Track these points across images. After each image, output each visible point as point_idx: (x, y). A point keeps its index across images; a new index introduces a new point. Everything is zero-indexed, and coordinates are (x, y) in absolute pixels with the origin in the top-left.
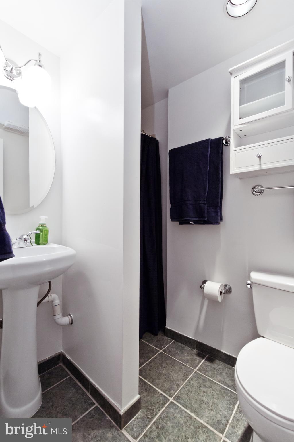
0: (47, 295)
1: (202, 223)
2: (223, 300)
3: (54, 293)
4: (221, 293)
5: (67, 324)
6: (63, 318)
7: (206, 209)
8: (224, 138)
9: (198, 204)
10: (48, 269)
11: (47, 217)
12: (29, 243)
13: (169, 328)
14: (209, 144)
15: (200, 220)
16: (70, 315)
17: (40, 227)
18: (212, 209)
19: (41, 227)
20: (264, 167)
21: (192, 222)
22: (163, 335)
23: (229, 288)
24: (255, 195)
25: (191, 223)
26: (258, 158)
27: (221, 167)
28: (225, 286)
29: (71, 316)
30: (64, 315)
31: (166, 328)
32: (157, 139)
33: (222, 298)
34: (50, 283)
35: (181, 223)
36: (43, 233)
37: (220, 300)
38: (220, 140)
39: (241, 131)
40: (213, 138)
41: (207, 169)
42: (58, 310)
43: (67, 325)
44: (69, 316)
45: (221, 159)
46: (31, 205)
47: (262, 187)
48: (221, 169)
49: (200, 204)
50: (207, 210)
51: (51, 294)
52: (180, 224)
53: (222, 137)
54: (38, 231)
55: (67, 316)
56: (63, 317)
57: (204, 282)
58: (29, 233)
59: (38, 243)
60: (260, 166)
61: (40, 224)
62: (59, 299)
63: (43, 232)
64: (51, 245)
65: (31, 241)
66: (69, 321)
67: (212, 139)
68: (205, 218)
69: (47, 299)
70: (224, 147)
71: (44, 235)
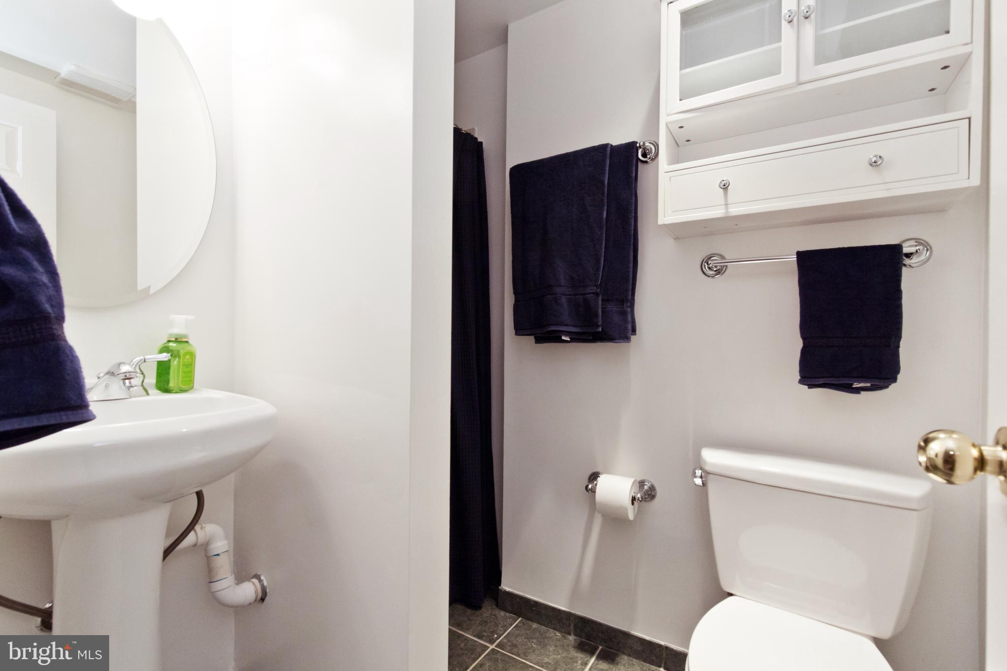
0: (191, 527)
1: (591, 338)
2: (639, 514)
3: (210, 522)
4: (634, 499)
5: (248, 602)
6: (237, 587)
7: (600, 305)
8: (641, 144)
9: (582, 295)
10: (195, 456)
11: (190, 317)
12: (136, 386)
13: (508, 589)
14: (606, 155)
15: (585, 331)
16: (257, 577)
17: (171, 344)
18: (612, 307)
19: (175, 345)
20: (735, 211)
21: (566, 335)
22: (494, 607)
23: (650, 488)
24: (709, 276)
25: (563, 338)
26: (722, 190)
27: (633, 211)
28: (642, 483)
29: (260, 581)
30: (240, 578)
31: (501, 590)
32: (479, 140)
33: (636, 512)
34: (200, 495)
35: (539, 340)
36: (179, 362)
37: (631, 517)
38: (631, 147)
39: (681, 127)
40: (615, 142)
41: (601, 214)
42: (224, 566)
43: (250, 604)
44: (255, 581)
45: (634, 192)
46: (140, 287)
47: (722, 257)
48: (633, 215)
49: (585, 294)
50: (602, 308)
51: (204, 526)
52: (536, 342)
53: (636, 141)
54: (165, 354)
55: (248, 580)
56: (237, 584)
57: (594, 477)
58: (138, 359)
59: (164, 387)
60: (727, 209)
61: (171, 335)
62: (226, 538)
63: (179, 357)
64: (201, 394)
65: (143, 382)
66: (256, 592)
67: (614, 144)
68: (598, 326)
69: (190, 538)
70: (640, 164)
71: (183, 365)
